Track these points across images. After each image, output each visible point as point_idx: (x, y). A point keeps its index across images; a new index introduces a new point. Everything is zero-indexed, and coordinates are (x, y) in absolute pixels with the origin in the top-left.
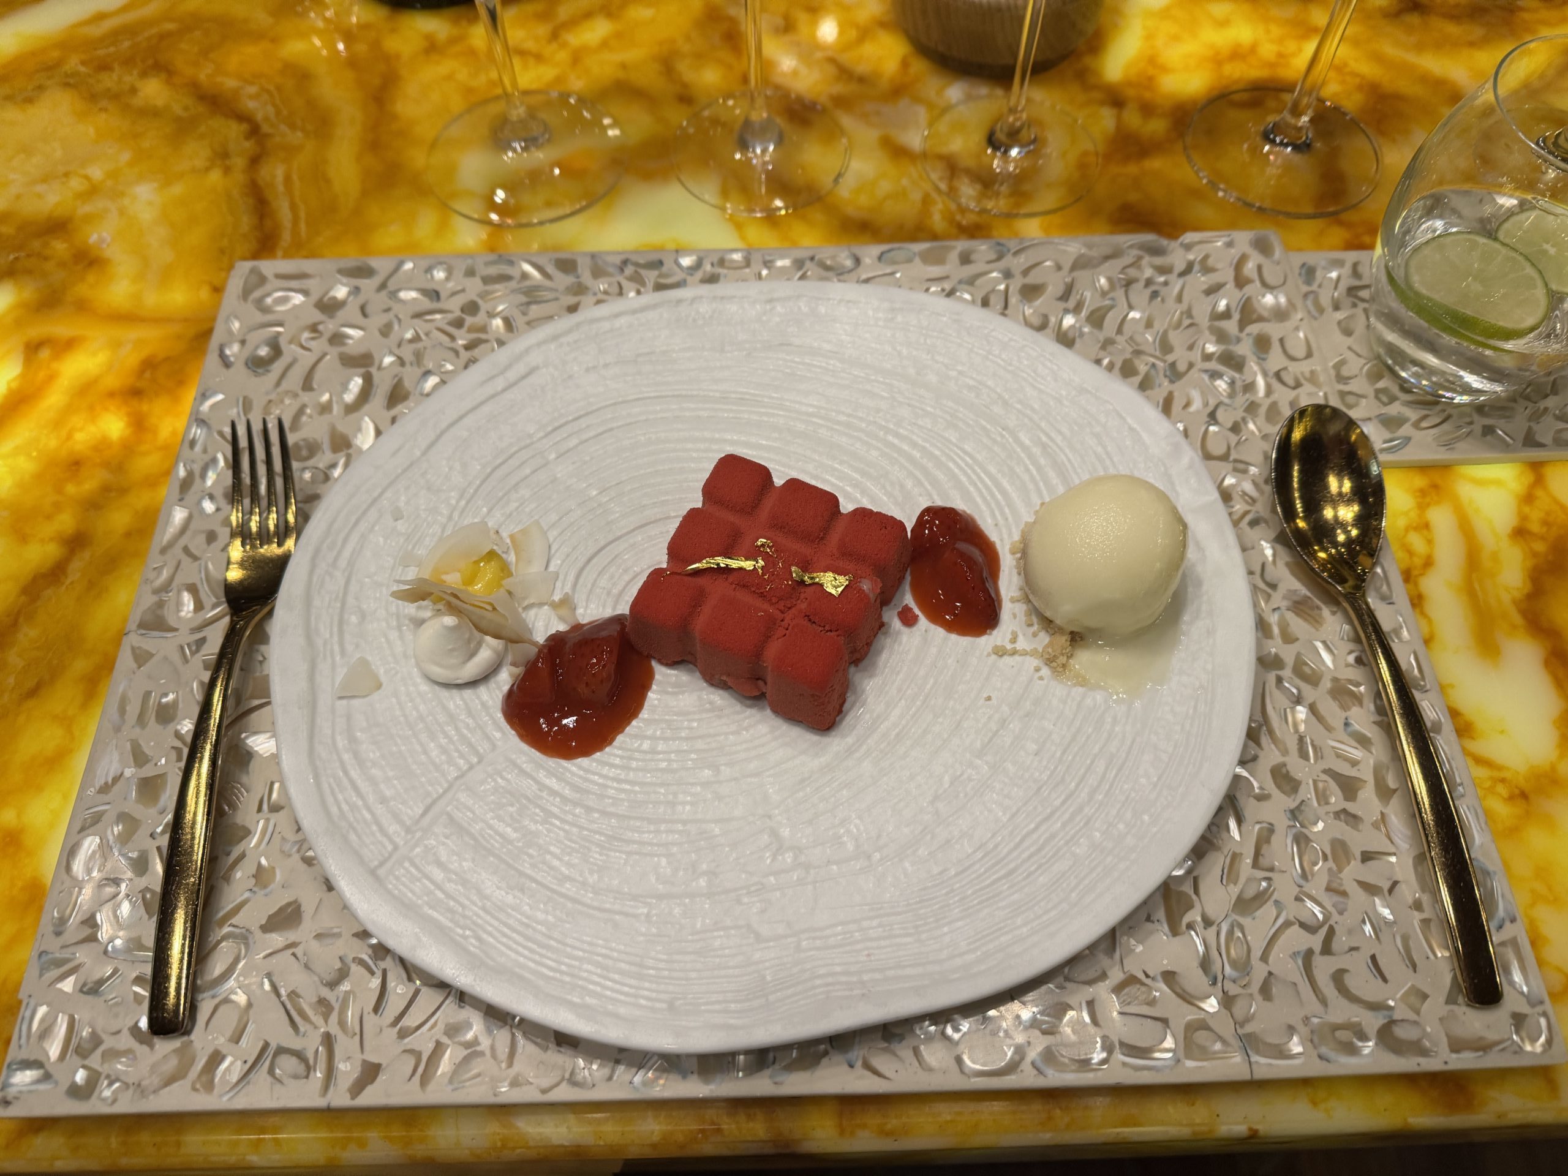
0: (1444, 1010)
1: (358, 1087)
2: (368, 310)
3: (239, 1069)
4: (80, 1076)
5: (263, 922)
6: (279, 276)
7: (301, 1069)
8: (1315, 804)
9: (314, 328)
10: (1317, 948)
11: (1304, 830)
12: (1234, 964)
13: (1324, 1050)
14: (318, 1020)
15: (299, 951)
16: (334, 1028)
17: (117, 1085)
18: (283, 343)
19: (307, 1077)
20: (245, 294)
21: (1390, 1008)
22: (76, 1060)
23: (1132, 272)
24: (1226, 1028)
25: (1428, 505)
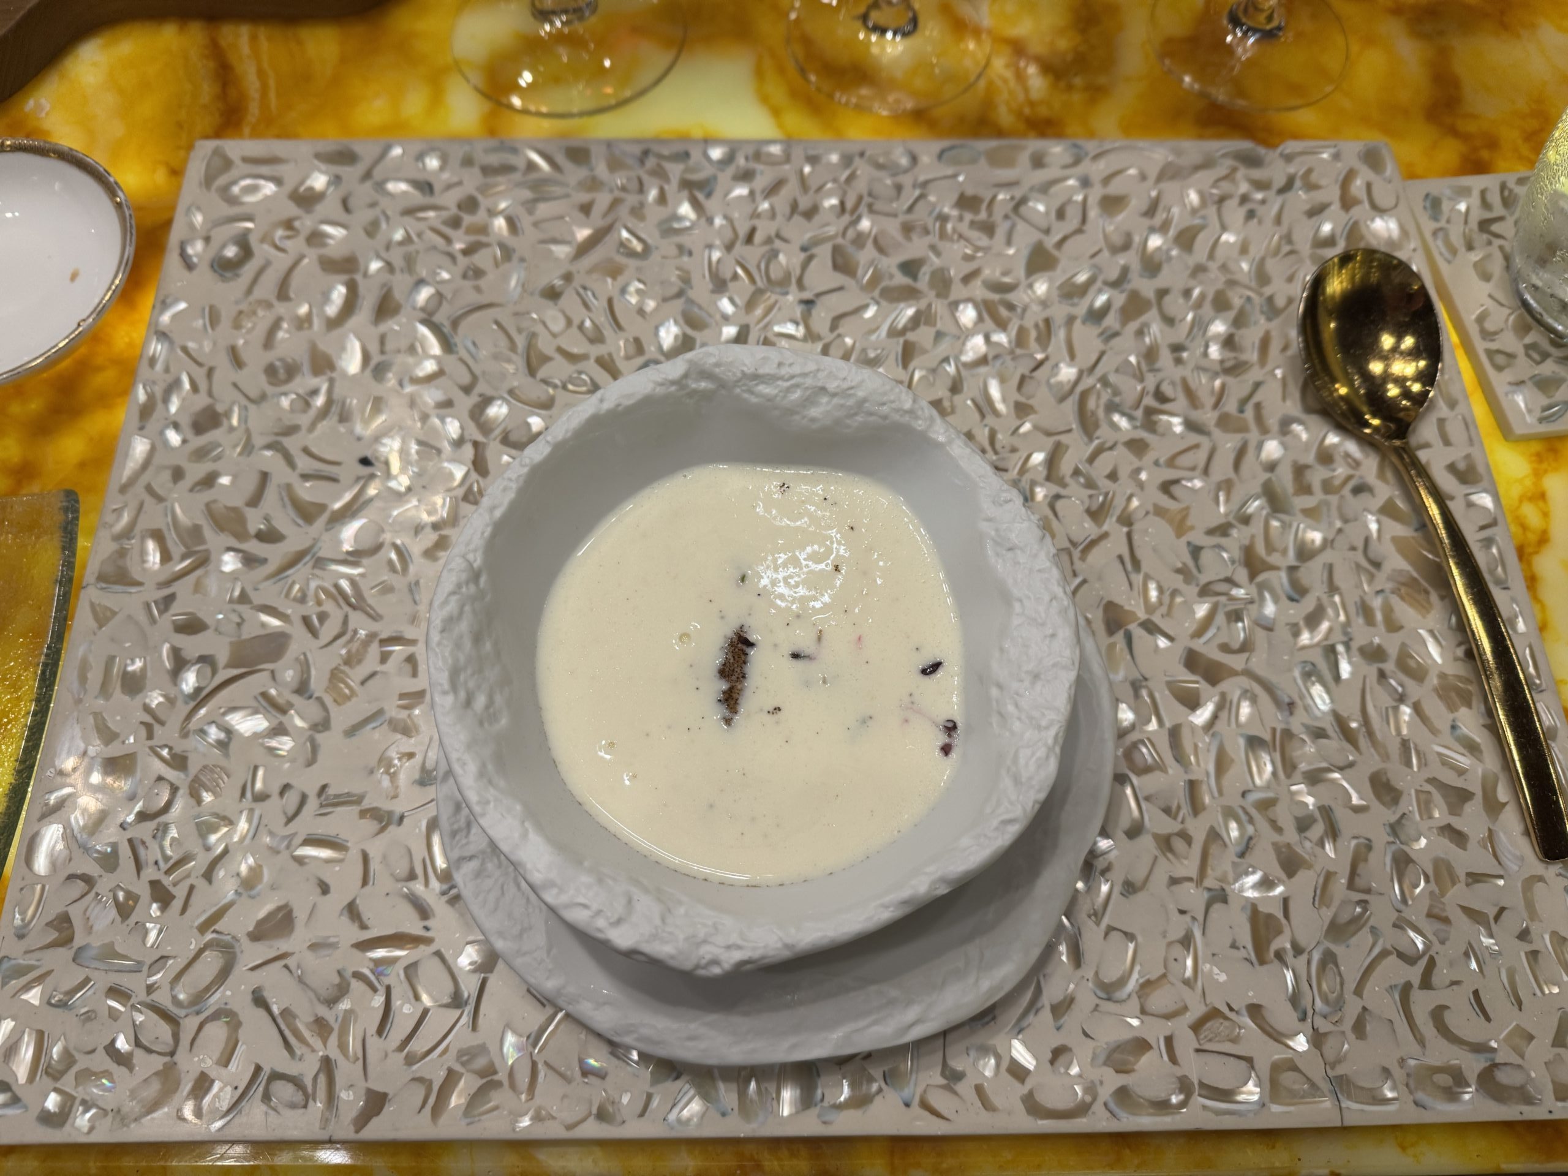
0: (1550, 1053)
1: (363, 1119)
2: (352, 203)
3: (228, 1097)
4: (52, 1102)
5: (251, 929)
6: (246, 160)
7: (299, 1097)
8: (1417, 817)
9: (289, 224)
10: (1416, 981)
11: (1405, 848)
12: (1326, 1000)
13: (1420, 1096)
14: (315, 1041)
15: (291, 962)
16: (333, 1052)
17: (93, 1111)
18: (253, 240)
19: (305, 1106)
20: (208, 181)
21: (1494, 1050)
22: (48, 1082)
23: (1226, 186)
24: (1316, 1071)
25: (1546, 471)
